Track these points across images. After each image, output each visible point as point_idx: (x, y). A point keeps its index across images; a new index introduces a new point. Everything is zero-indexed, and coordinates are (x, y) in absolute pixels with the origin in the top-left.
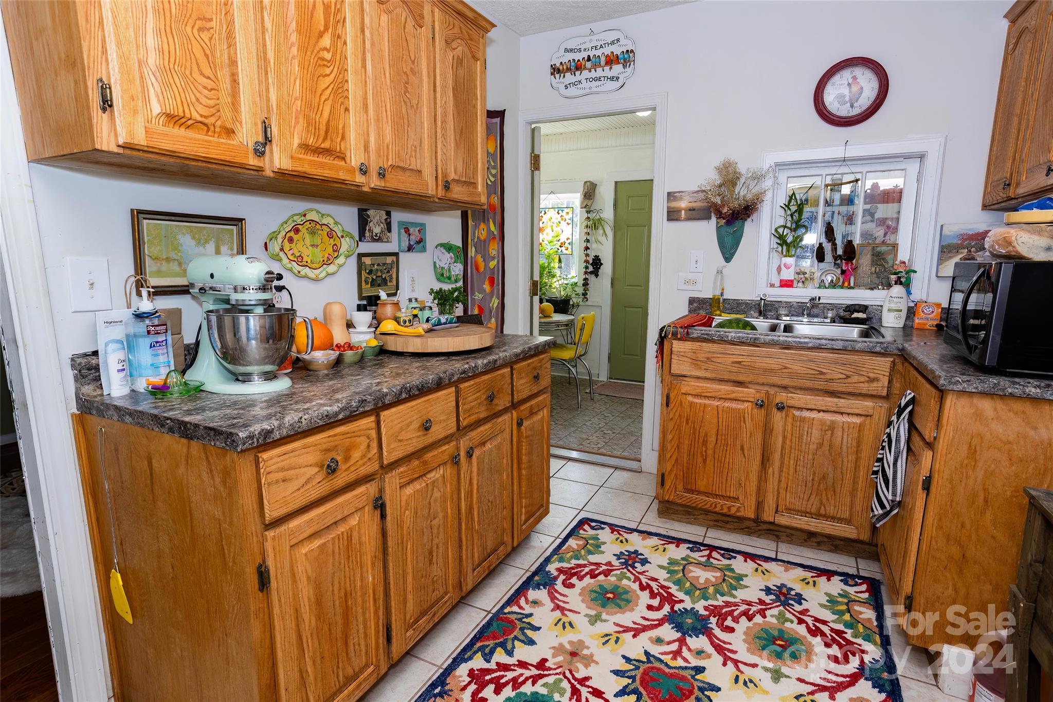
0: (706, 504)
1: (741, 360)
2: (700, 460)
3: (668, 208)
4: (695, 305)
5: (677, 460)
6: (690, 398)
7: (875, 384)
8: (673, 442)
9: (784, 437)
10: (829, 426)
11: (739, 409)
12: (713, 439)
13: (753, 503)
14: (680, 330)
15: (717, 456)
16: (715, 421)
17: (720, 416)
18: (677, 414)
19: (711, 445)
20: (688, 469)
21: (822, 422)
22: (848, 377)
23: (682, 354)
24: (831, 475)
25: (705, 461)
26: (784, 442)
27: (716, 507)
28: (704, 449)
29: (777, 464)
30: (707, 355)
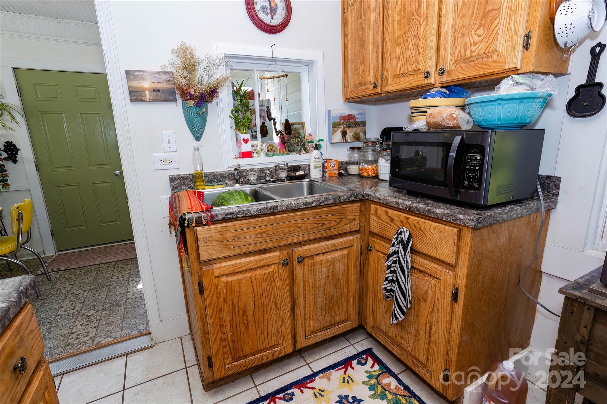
0: (254, 362)
1: (264, 230)
2: (243, 328)
3: (129, 87)
4: (177, 182)
5: (221, 339)
6: (224, 279)
7: (353, 223)
8: (215, 325)
9: (304, 281)
10: (332, 262)
11: (269, 273)
12: (251, 307)
13: (289, 340)
14: (203, 215)
15: (256, 319)
16: (251, 290)
17: (254, 284)
18: (214, 298)
19: (250, 313)
20: (233, 342)
21: (327, 261)
22: (339, 223)
23: (209, 239)
24: (335, 295)
25: (247, 328)
26: (304, 286)
27: (262, 359)
28: (245, 318)
29: (302, 304)
30: (234, 234)
